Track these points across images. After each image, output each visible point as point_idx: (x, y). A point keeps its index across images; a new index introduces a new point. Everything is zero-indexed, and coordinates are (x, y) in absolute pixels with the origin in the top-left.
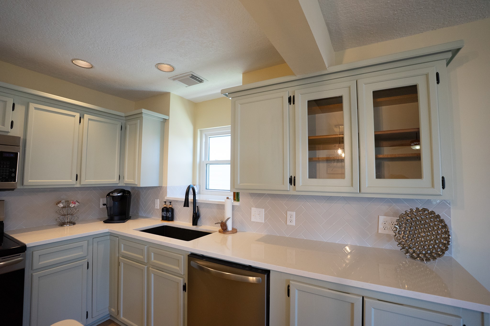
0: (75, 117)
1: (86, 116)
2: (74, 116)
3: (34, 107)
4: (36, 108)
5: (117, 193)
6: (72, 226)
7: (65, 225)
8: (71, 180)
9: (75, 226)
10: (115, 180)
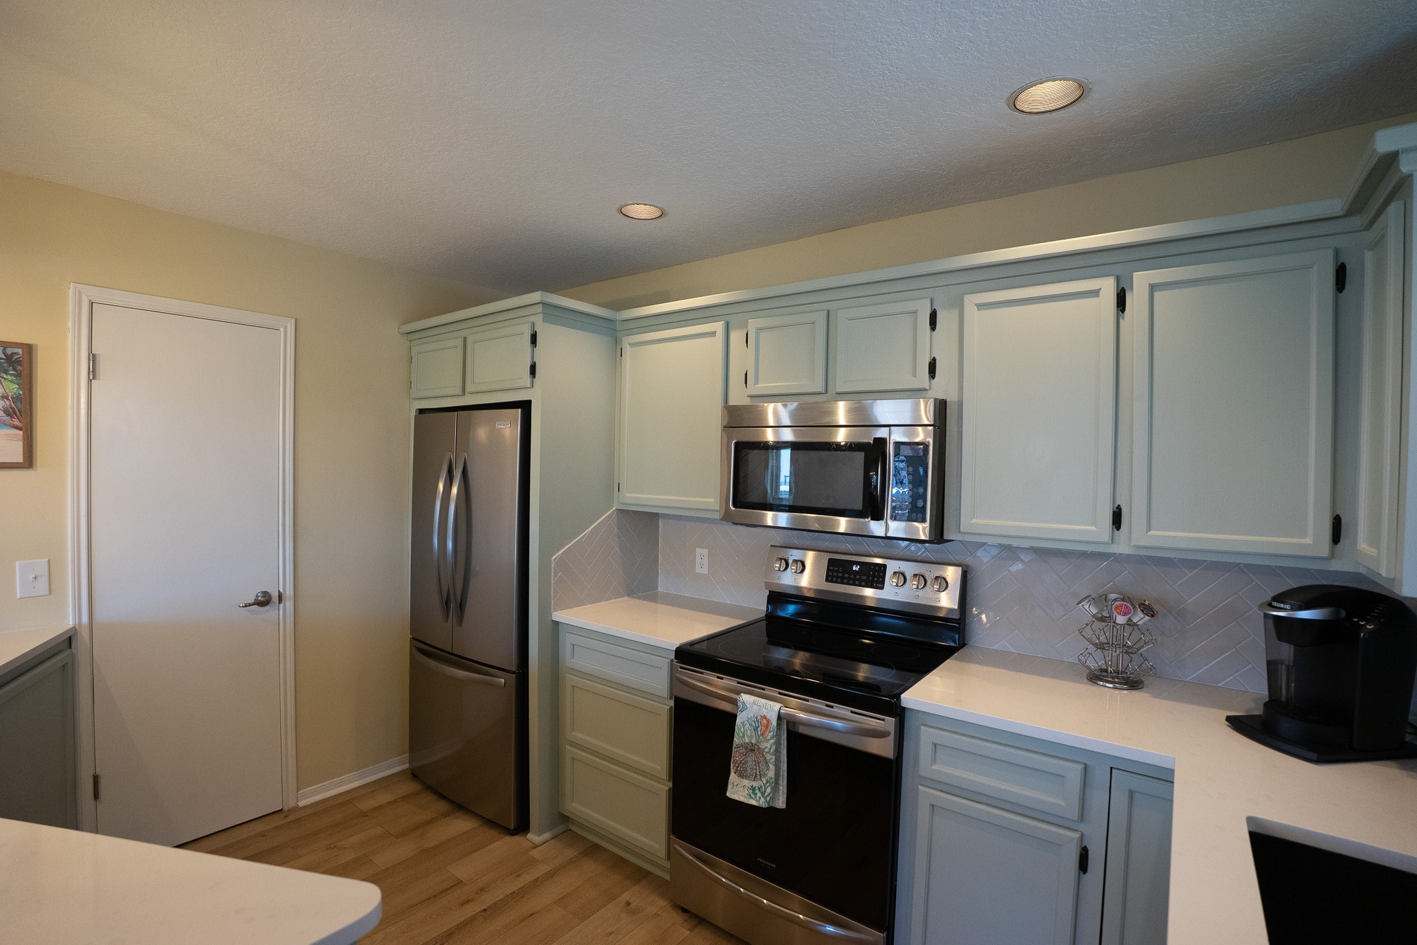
0: (1098, 296)
1: (1141, 280)
2: (1096, 293)
3: (976, 305)
4: (980, 306)
5: (1288, 607)
6: (1125, 692)
7: (1101, 683)
8: (1094, 528)
9: (1135, 694)
10: (1308, 541)
